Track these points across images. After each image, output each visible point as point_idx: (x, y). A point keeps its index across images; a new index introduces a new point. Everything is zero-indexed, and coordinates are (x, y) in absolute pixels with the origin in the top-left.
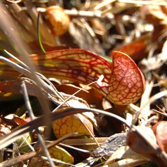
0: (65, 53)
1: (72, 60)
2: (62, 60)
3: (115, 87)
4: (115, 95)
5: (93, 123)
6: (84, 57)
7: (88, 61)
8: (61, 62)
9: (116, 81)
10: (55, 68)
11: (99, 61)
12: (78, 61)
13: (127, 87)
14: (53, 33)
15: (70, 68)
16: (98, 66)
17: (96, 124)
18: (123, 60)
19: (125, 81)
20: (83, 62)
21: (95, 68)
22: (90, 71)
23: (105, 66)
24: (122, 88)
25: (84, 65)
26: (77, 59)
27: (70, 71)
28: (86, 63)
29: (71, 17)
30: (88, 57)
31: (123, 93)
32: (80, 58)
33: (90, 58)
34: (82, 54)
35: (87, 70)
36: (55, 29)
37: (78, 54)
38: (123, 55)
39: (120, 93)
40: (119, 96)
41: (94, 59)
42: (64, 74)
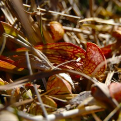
0: (58, 45)
1: (62, 50)
2: (56, 49)
3: (87, 64)
4: (87, 70)
5: (71, 86)
6: (69, 48)
7: (72, 50)
8: (55, 51)
9: (88, 60)
10: (51, 54)
11: (79, 50)
12: (66, 51)
13: (94, 64)
14: (53, 38)
15: (60, 55)
16: (78, 53)
17: (73, 87)
18: (93, 48)
19: (93, 60)
20: (69, 51)
21: (76, 55)
22: (73, 57)
23: (82, 54)
24: (91, 65)
25: (70, 53)
26: (65, 49)
27: (61, 57)
28: (70, 52)
29: (66, 31)
30: (72, 48)
31: (92, 68)
32: (67, 49)
33: (73, 49)
34: (69, 46)
35: (71, 56)
36: (54, 35)
37: (66, 46)
38: (93, 45)
39: (90, 68)
40: (89, 70)
41: (75, 49)
42: (57, 59)
